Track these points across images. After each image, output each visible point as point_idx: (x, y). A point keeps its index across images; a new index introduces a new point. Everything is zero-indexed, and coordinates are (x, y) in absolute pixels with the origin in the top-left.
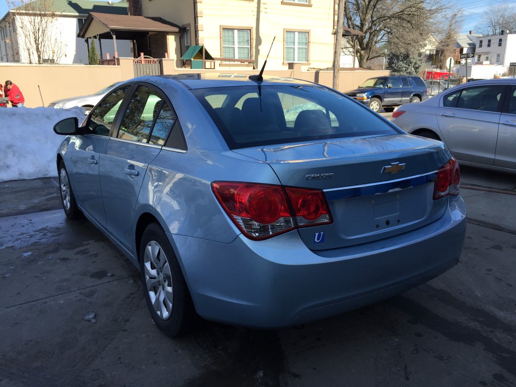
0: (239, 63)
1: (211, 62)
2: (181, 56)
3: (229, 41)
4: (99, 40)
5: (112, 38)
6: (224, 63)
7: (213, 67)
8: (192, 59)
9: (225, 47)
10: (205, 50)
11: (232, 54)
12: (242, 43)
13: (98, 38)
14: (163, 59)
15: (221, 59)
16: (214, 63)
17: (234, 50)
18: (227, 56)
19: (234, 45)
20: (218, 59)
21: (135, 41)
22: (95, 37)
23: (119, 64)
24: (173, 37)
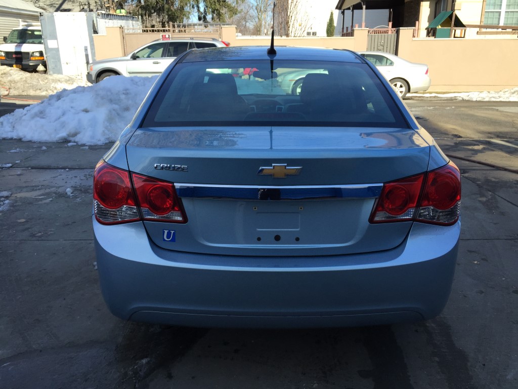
0: (511, 30)
1: (462, 30)
3: (494, 5)
4: (353, 11)
6: (484, 30)
7: (463, 36)
8: (438, 27)
11: (497, 20)
12: (511, 7)
13: (351, 9)
14: (401, 28)
16: (465, 31)
17: (500, 15)
18: (490, 22)
19: (500, 9)
21: (391, 10)
22: (349, 9)
23: (353, 35)
24: (428, 3)
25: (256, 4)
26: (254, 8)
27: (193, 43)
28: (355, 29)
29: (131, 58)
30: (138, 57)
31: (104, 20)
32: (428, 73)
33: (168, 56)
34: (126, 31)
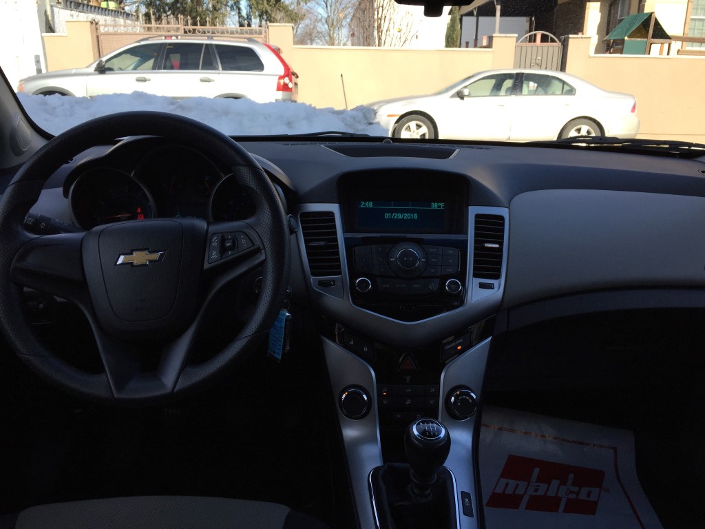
1: (662, 45)
2: (607, 34)
4: (477, 16)
5: (494, 14)
8: (626, 38)
9: (695, 19)
10: (656, 20)
13: (475, 13)
14: (570, 36)
15: (683, 39)
16: (670, 45)
20: (677, 38)
21: (533, 19)
22: (470, 14)
23: (489, 46)
24: (598, 4)
25: (325, 15)
26: (324, 21)
27: (211, 45)
28: (494, 35)
29: (95, 70)
30: (110, 69)
31: (68, 12)
32: (636, 111)
33: (165, 68)
34: (102, 30)
